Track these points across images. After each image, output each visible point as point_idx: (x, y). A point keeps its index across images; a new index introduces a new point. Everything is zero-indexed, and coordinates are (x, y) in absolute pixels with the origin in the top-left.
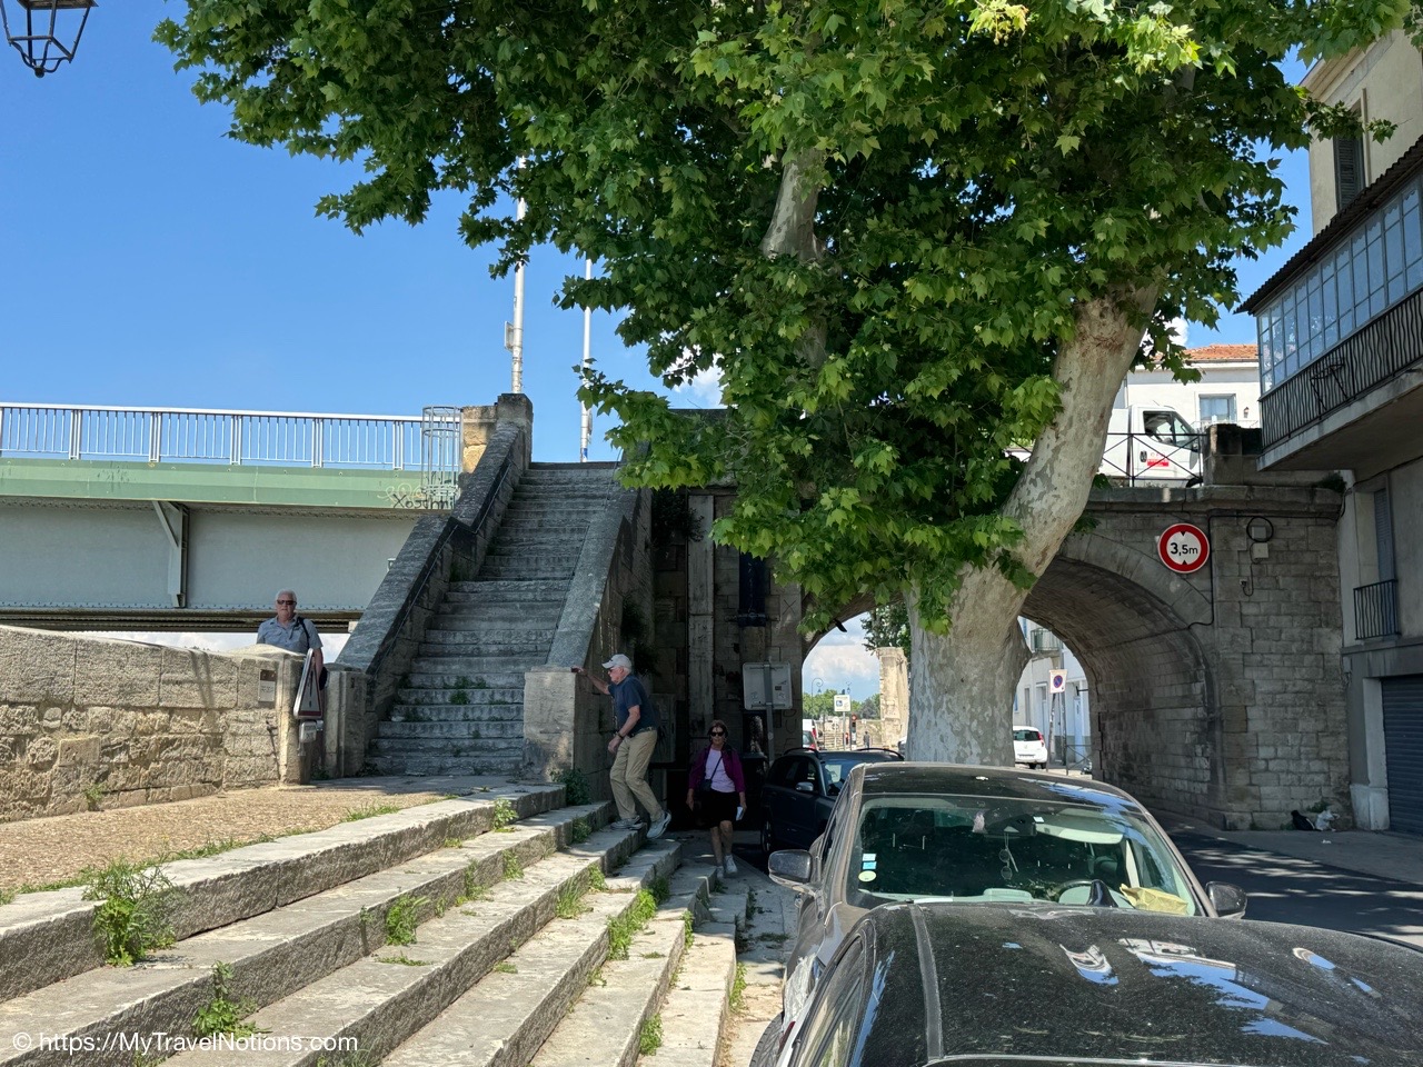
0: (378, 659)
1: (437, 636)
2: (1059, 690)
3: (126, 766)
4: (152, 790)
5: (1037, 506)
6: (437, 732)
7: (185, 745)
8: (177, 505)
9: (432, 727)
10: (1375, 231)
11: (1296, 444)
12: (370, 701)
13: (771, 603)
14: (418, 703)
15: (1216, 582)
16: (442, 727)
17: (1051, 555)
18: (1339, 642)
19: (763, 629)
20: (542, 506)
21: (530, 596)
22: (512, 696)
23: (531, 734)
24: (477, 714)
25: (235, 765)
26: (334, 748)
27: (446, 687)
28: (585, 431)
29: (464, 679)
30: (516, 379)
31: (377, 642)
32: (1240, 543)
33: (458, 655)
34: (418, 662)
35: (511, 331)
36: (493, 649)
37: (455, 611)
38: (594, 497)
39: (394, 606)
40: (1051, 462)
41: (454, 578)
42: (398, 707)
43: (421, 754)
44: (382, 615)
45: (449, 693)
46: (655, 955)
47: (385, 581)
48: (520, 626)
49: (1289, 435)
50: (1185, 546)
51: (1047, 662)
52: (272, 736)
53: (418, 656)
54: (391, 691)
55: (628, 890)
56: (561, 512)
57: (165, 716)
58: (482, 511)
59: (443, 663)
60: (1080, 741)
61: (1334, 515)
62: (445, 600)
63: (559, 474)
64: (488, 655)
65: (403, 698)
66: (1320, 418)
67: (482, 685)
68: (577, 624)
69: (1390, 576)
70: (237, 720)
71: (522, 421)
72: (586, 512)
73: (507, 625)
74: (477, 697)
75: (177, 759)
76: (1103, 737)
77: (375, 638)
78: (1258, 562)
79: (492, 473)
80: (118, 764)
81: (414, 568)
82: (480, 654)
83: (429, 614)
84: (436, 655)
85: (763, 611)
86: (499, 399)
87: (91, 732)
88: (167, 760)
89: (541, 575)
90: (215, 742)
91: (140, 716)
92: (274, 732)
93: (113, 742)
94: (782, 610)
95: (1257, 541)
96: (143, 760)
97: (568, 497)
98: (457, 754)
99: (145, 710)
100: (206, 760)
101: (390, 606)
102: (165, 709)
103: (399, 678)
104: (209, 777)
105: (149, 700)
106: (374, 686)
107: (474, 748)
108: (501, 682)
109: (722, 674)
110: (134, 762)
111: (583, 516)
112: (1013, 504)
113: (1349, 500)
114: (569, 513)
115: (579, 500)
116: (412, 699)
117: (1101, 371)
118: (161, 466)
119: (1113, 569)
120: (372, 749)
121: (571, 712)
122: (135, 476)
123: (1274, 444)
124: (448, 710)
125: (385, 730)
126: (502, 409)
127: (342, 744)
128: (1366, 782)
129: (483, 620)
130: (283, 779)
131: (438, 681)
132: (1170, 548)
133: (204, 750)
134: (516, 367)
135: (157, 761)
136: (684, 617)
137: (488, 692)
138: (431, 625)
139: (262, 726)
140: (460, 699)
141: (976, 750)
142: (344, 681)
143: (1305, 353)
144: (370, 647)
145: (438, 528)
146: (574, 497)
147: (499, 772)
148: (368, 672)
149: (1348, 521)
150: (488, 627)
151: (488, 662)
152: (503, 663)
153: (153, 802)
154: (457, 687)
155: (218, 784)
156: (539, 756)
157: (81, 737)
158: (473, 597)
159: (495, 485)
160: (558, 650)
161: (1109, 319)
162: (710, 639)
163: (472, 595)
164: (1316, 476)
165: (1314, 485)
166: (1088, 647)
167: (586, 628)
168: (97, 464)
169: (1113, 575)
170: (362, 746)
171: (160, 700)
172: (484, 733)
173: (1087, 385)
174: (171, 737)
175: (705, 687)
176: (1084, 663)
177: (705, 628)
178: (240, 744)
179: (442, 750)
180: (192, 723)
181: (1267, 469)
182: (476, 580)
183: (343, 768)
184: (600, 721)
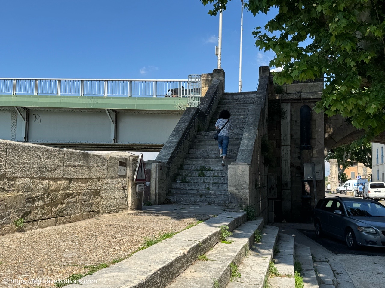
0: (171, 158)
1: (193, 151)
3: (42, 207)
4: (59, 218)
6: (193, 187)
7: (79, 195)
8: (113, 110)
9: (191, 185)
12: (168, 175)
13: (313, 141)
14: (186, 176)
16: (195, 185)
19: (310, 151)
20: (229, 107)
22: (222, 174)
23: (231, 190)
24: (208, 180)
25: (106, 203)
26: (154, 193)
27: (197, 170)
28: (240, 87)
29: (203, 167)
30: (219, 65)
31: (170, 152)
33: (201, 158)
34: (186, 160)
35: (217, 49)
36: (214, 156)
37: (200, 142)
38: (247, 103)
39: (177, 139)
41: (199, 130)
42: (179, 177)
43: (187, 196)
44: (173, 142)
45: (198, 172)
47: (174, 130)
52: (124, 190)
53: (186, 158)
54: (176, 171)
55: (289, 276)
56: (236, 109)
57: (67, 182)
58: (209, 108)
59: (195, 161)
62: (196, 138)
63: (234, 96)
64: (212, 158)
65: (181, 174)
67: (210, 170)
68: (247, 146)
70: (107, 183)
71: (221, 78)
72: (245, 108)
74: (208, 174)
75: (74, 202)
77: (170, 151)
79: (212, 95)
80: (37, 208)
81: (184, 126)
82: (209, 158)
83: (190, 143)
84: (193, 158)
85: (310, 144)
86: (214, 71)
87: (18, 191)
88: (68, 203)
90: (96, 193)
91: (52, 182)
92: (125, 188)
93: (34, 196)
94: (317, 144)
96: (54, 203)
97: (238, 104)
98: (201, 196)
99: (54, 180)
100: (91, 202)
101: (175, 139)
102: (67, 179)
103: (179, 166)
104: (92, 209)
105: (57, 175)
106: (170, 169)
107: (207, 194)
108: (217, 168)
109: (294, 167)
110: (48, 205)
111: (244, 110)
114: (239, 109)
115: (242, 105)
116: (184, 174)
118: (108, 98)
120: (169, 193)
121: (248, 181)
122: (100, 101)
124: (197, 179)
125: (174, 186)
126: (214, 74)
127: (157, 191)
129: (210, 145)
130: (129, 208)
131: (193, 168)
133: (90, 197)
134: (219, 61)
135: (63, 204)
136: (279, 146)
137: (212, 172)
138: (191, 147)
139: (119, 185)
140: (202, 175)
142: (158, 167)
144: (168, 154)
145: (193, 112)
146: (240, 104)
147: (218, 204)
148: (167, 164)
150: (212, 148)
151: (212, 161)
152: (218, 161)
153: (60, 224)
154: (201, 170)
155: (97, 212)
156: (234, 199)
157: (10, 194)
158: (206, 137)
159: (213, 99)
160: (240, 156)
162: (289, 154)
163: (205, 136)
168: (89, 97)
170: (165, 192)
171: (64, 175)
172: (211, 188)
174: (71, 192)
175: (287, 172)
177: (287, 150)
178: (109, 194)
179: (195, 194)
180: (83, 185)
182: (206, 131)
183: (157, 201)
184: (256, 185)
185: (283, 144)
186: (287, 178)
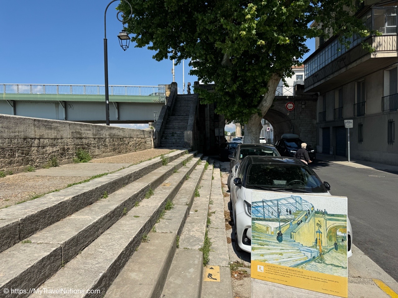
0: (160, 130)
1: (167, 125)
2: (269, 130)
3: (138, 146)
4: (140, 149)
5: (264, 105)
6: (170, 141)
7: (143, 143)
8: (116, 102)
10: (324, 52)
11: (309, 88)
12: (160, 136)
14: (166, 136)
15: (295, 112)
17: (266, 112)
18: (316, 122)
20: (180, 102)
21: (181, 118)
22: (181, 135)
23: (186, 141)
24: (176, 138)
25: (148, 146)
27: (170, 134)
28: (184, 86)
30: (174, 80)
31: (160, 127)
32: (300, 105)
33: (171, 128)
35: (172, 70)
36: (177, 127)
37: (170, 121)
38: (189, 100)
39: (161, 121)
40: (267, 98)
41: (169, 116)
42: (163, 137)
45: (171, 135)
46: (211, 170)
48: (181, 124)
49: (309, 87)
50: (290, 106)
51: (267, 125)
53: (165, 129)
54: (162, 134)
55: (205, 162)
56: (184, 103)
57: (141, 139)
58: (172, 104)
59: (169, 130)
60: (272, 139)
61: (316, 100)
62: (168, 119)
63: (183, 96)
64: (176, 128)
65: (164, 135)
66: (314, 84)
67: (176, 133)
68: (191, 123)
69: (324, 111)
70: (148, 139)
71: (176, 87)
72: (188, 103)
73: (178, 124)
74: (175, 135)
75: (142, 145)
76: (276, 139)
78: (303, 108)
79: (172, 97)
81: (163, 114)
82: (175, 128)
83: (166, 122)
84: (168, 128)
86: (171, 83)
87: (134, 141)
89: (182, 115)
90: (145, 142)
91: (139, 139)
93: (136, 143)
94: (221, 119)
95: (303, 105)
97: (185, 101)
100: (145, 145)
103: (163, 132)
104: (145, 147)
106: (160, 134)
107: (176, 143)
108: (179, 133)
109: (211, 130)
112: (260, 104)
113: (319, 97)
117: (274, 84)
118: (114, 96)
119: (278, 110)
120: (161, 143)
121: (192, 137)
123: (306, 88)
124: (171, 137)
125: (162, 140)
126: (172, 85)
127: (157, 143)
128: (319, 145)
130: (153, 148)
132: (288, 106)
134: (174, 77)
135: (140, 145)
136: (204, 121)
139: (150, 140)
140: (173, 135)
141: (254, 142)
142: (157, 133)
143: (312, 72)
145: (166, 107)
146: (186, 101)
147: (181, 146)
149: (318, 101)
150: (175, 124)
151: (176, 130)
152: (179, 130)
153: (140, 151)
154: (172, 133)
156: (187, 144)
158: (172, 119)
159: (173, 99)
160: (188, 128)
161: (276, 76)
162: (209, 124)
164: (314, 93)
165: (313, 95)
166: (274, 123)
167: (192, 124)
168: (102, 95)
169: (278, 111)
171: (140, 137)
172: (177, 141)
173: (272, 86)
174: (141, 142)
175: (208, 132)
176: (273, 126)
177: (208, 122)
178: (148, 143)
179: (171, 143)
180: (143, 140)
181: (305, 92)
182: (172, 116)
183: (158, 146)
184: (195, 139)
185: (206, 120)
186: (208, 135)
